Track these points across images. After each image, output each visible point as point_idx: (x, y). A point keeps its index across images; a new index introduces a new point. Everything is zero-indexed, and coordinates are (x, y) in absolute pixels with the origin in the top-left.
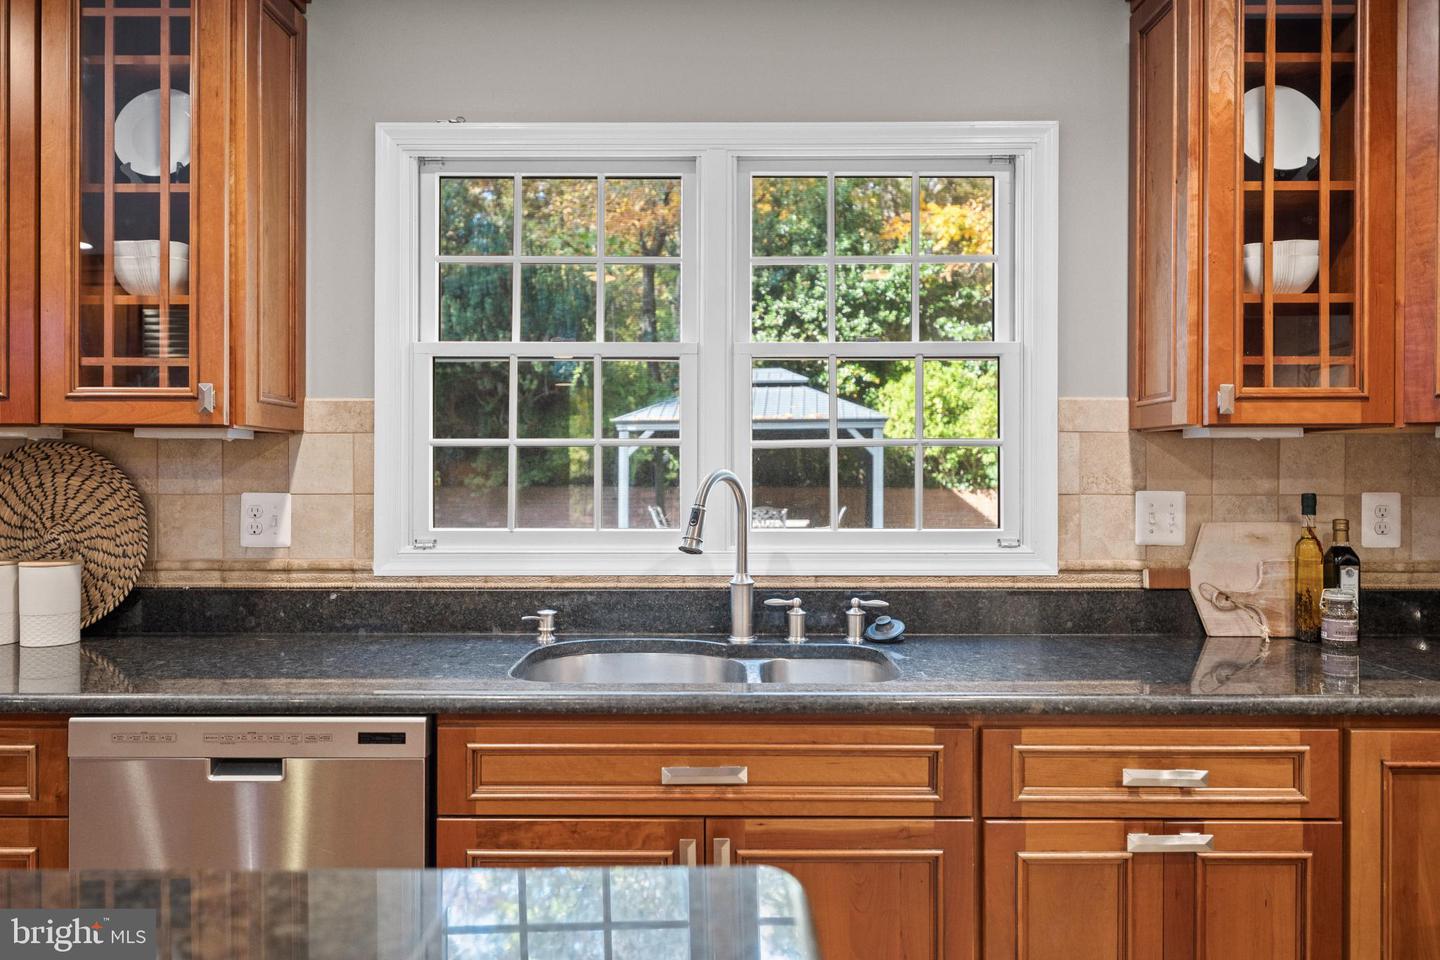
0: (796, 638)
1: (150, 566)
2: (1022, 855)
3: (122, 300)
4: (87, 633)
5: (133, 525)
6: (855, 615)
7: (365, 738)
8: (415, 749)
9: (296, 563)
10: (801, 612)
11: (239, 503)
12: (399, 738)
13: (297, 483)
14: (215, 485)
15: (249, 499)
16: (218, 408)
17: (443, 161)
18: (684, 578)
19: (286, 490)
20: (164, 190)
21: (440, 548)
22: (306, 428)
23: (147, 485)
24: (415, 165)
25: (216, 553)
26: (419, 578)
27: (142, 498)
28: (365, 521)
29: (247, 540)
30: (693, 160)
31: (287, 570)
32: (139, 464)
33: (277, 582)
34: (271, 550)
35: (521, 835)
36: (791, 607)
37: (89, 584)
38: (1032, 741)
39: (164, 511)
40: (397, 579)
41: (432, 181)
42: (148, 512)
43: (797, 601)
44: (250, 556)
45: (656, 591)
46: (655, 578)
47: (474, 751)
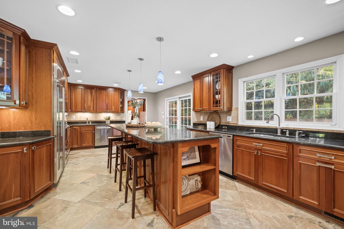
0: (287, 135)
1: (220, 122)
2: (299, 162)
3: (216, 100)
4: (215, 128)
5: (219, 119)
6: (297, 133)
7: (228, 136)
8: (232, 138)
9: (231, 123)
10: (288, 132)
11: (227, 117)
12: (230, 137)
13: (232, 115)
14: (225, 115)
15: (228, 117)
16: (222, 109)
17: (246, 81)
18: (273, 127)
19: (231, 116)
20: (218, 90)
21: (245, 122)
22: (233, 110)
23: (220, 116)
24: (243, 83)
25: (225, 122)
26: (243, 125)
27: (220, 117)
28: (238, 119)
29: (228, 120)
30: (276, 75)
31: (231, 124)
32: (219, 114)
33: (230, 125)
34: (229, 122)
35: (240, 147)
36: (287, 131)
37: (215, 124)
38: (301, 148)
39: (222, 118)
40: (241, 125)
41: (245, 83)
42: (220, 118)
43: (288, 130)
44: (228, 122)
45: (269, 128)
46: (269, 127)
47: (237, 139)
